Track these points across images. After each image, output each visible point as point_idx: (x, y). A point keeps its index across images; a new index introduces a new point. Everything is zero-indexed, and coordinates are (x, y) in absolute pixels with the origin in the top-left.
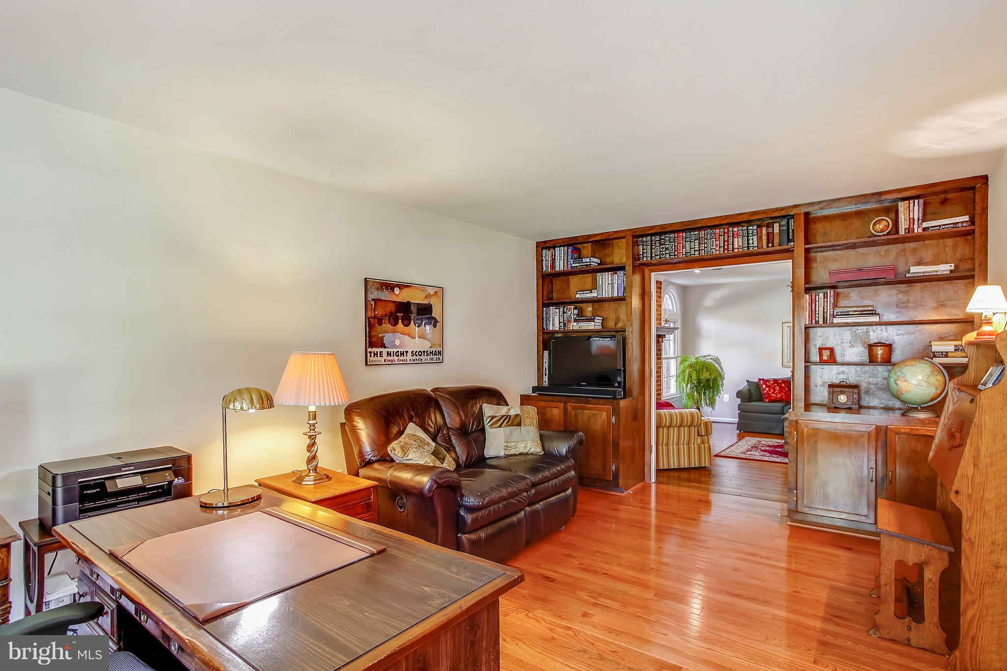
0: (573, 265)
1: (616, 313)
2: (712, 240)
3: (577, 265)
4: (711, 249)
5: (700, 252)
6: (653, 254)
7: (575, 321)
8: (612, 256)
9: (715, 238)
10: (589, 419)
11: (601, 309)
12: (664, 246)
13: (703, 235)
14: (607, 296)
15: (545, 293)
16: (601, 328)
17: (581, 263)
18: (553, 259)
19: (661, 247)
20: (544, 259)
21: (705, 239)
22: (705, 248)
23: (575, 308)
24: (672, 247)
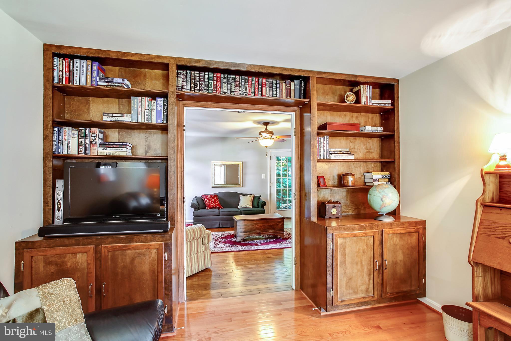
0: (99, 83)
1: (146, 141)
2: (245, 85)
3: (105, 84)
4: (245, 93)
5: (236, 94)
6: (193, 88)
7: (101, 145)
8: (144, 84)
9: (248, 84)
10: (133, 259)
11: (129, 136)
12: (203, 83)
13: (239, 80)
14: (143, 121)
15: (55, 111)
16: (131, 155)
17: (111, 82)
18: (70, 71)
19: (201, 83)
20: (55, 68)
21: (240, 83)
22: (240, 90)
23: (100, 132)
24: (211, 85)
